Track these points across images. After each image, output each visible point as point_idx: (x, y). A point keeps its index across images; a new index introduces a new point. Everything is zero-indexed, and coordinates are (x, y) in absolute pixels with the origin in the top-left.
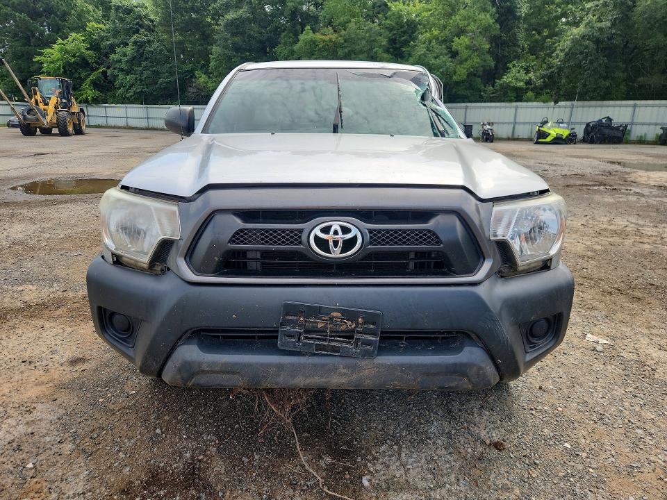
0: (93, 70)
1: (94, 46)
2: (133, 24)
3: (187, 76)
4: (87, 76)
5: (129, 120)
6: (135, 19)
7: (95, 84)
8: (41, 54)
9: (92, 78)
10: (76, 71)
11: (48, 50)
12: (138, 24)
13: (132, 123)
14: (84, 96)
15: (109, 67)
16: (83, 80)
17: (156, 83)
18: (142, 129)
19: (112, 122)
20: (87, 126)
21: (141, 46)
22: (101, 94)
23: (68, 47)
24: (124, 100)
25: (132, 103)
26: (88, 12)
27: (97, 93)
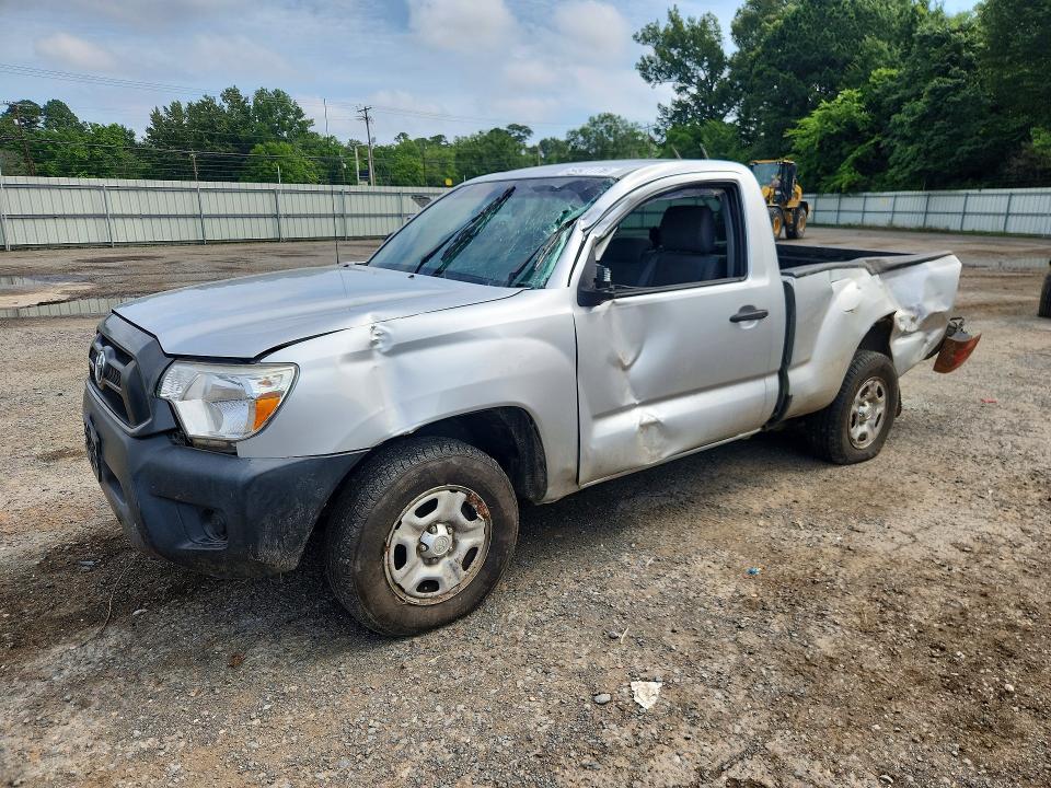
0: (862, 142)
1: (873, 105)
2: (942, 62)
3: (1015, 137)
4: (850, 152)
5: (897, 216)
6: (948, 52)
7: (859, 165)
8: (794, 126)
9: (857, 153)
10: (837, 146)
11: (806, 119)
12: (950, 59)
13: (900, 221)
14: (837, 183)
15: (886, 136)
16: (843, 158)
17: (953, 154)
18: (911, 230)
19: (870, 219)
20: (809, 225)
21: (940, 97)
22: (864, 178)
23: (833, 112)
24: (895, 186)
25: (906, 188)
26: (881, 52)
27: (857, 176)
